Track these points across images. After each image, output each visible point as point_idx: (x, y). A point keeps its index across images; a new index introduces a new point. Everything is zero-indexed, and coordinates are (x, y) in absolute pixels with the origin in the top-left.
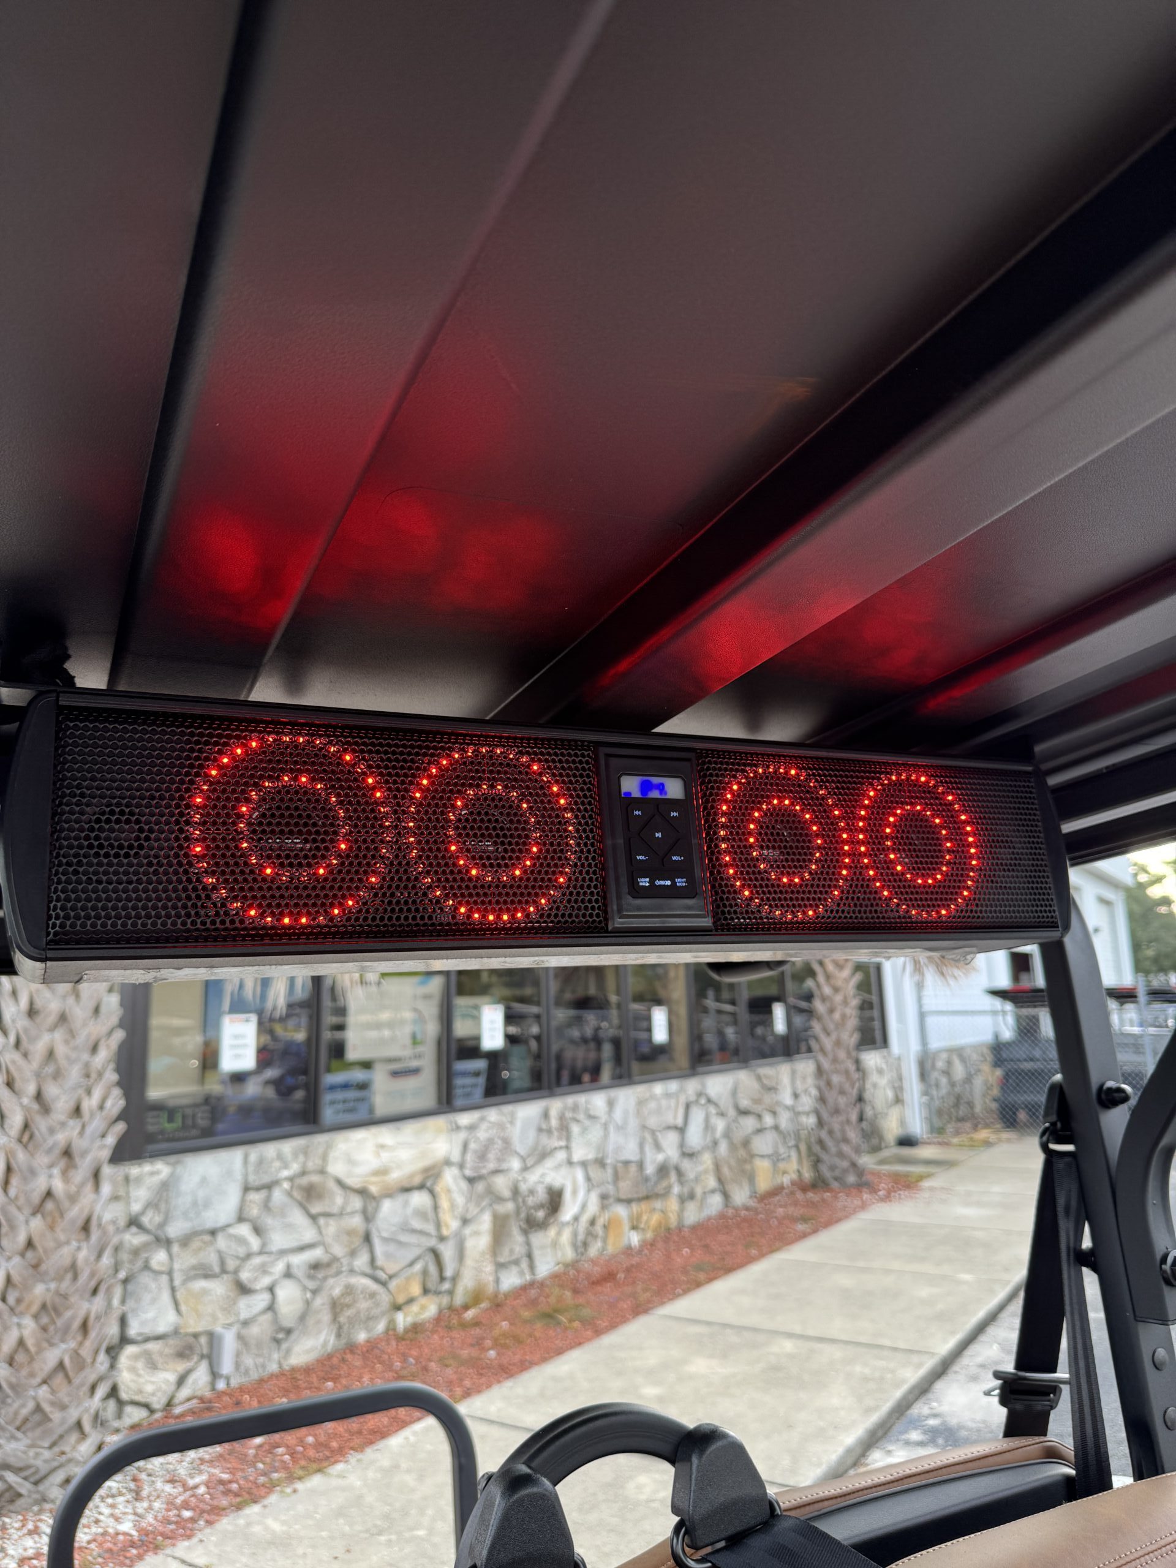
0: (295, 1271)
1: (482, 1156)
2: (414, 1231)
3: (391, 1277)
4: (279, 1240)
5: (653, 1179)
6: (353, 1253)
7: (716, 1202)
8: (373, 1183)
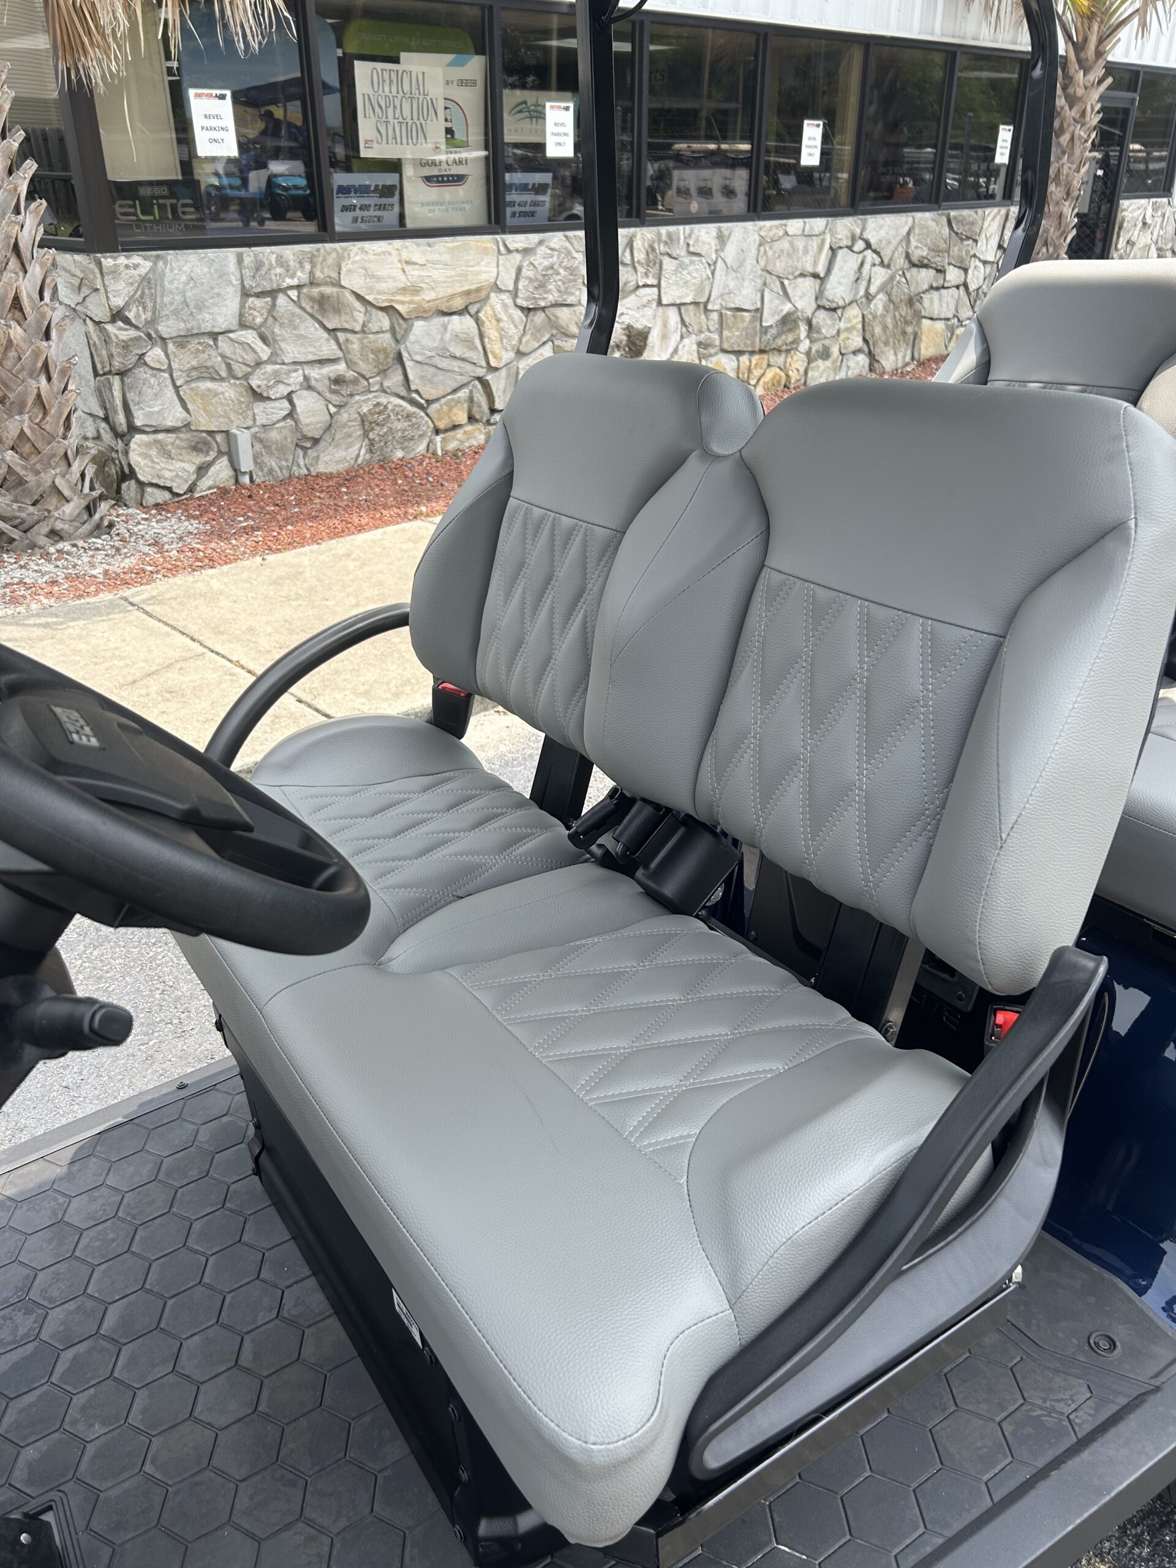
0: (313, 383)
1: (541, 286)
2: (455, 357)
3: (429, 402)
4: (292, 351)
5: (774, 331)
6: (383, 372)
7: (857, 366)
8: (403, 303)
